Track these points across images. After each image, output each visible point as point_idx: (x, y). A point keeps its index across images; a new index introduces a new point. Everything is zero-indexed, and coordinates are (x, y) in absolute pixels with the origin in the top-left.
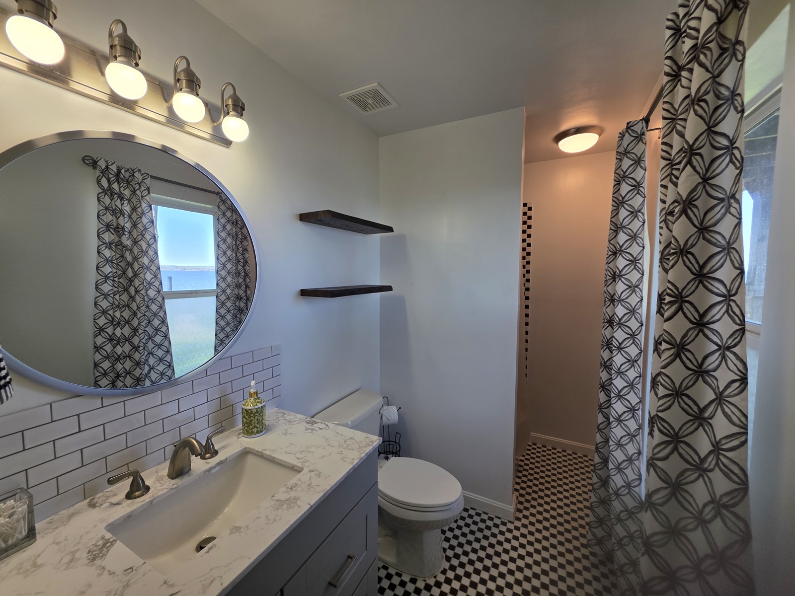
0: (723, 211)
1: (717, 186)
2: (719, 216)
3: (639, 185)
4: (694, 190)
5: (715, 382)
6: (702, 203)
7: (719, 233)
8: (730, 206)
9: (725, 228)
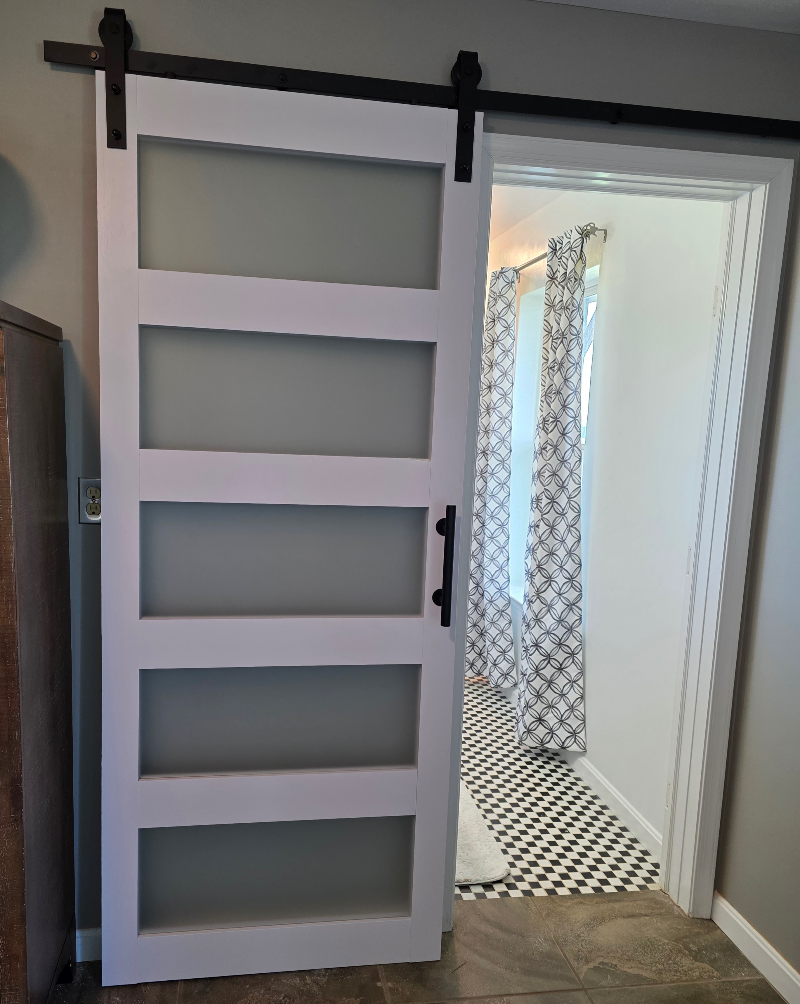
0: (574, 370)
1: (572, 356)
2: (572, 373)
3: (509, 327)
4: (563, 358)
5: (569, 465)
6: (567, 365)
7: (572, 383)
8: (577, 368)
9: (574, 380)
